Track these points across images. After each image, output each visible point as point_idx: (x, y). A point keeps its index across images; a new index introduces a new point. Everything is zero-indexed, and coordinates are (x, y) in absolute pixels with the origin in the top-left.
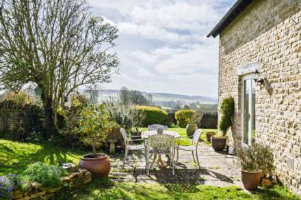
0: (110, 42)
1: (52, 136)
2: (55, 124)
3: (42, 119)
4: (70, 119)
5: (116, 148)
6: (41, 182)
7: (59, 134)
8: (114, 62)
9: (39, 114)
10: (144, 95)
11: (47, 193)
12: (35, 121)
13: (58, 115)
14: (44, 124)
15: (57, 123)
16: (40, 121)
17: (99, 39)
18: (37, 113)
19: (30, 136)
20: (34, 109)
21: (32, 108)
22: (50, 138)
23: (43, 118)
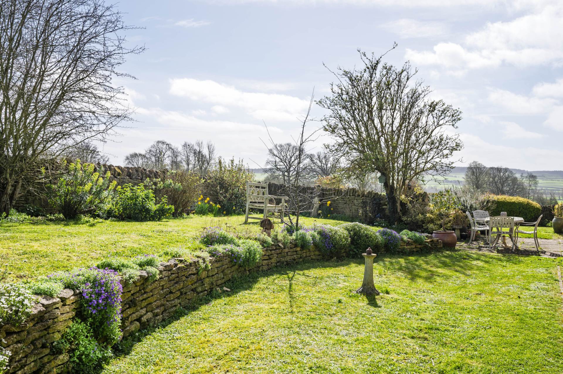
0: (453, 125)
1: (396, 223)
2: (399, 211)
3: (384, 207)
4: (414, 206)
5: (461, 235)
6: (412, 239)
7: (402, 221)
8: (458, 145)
9: (382, 202)
10: (518, 176)
11: (416, 247)
12: (379, 208)
13: (401, 202)
14: (387, 211)
15: (401, 211)
16: (384, 209)
17: (441, 123)
18: (380, 201)
19: (377, 222)
20: (376, 197)
21: (374, 196)
22: (394, 224)
23: (386, 205)
